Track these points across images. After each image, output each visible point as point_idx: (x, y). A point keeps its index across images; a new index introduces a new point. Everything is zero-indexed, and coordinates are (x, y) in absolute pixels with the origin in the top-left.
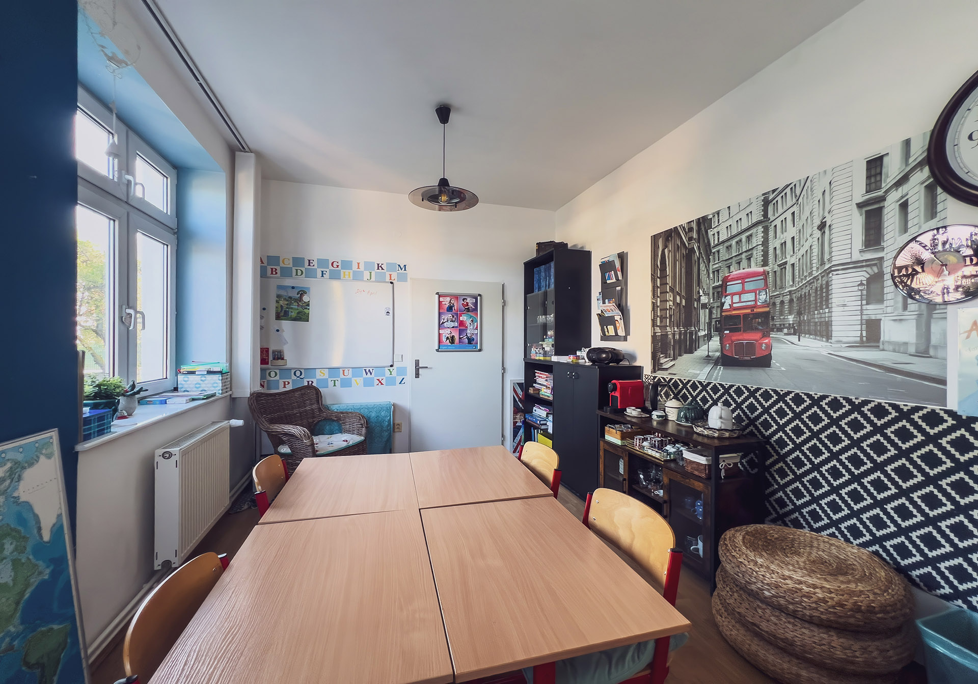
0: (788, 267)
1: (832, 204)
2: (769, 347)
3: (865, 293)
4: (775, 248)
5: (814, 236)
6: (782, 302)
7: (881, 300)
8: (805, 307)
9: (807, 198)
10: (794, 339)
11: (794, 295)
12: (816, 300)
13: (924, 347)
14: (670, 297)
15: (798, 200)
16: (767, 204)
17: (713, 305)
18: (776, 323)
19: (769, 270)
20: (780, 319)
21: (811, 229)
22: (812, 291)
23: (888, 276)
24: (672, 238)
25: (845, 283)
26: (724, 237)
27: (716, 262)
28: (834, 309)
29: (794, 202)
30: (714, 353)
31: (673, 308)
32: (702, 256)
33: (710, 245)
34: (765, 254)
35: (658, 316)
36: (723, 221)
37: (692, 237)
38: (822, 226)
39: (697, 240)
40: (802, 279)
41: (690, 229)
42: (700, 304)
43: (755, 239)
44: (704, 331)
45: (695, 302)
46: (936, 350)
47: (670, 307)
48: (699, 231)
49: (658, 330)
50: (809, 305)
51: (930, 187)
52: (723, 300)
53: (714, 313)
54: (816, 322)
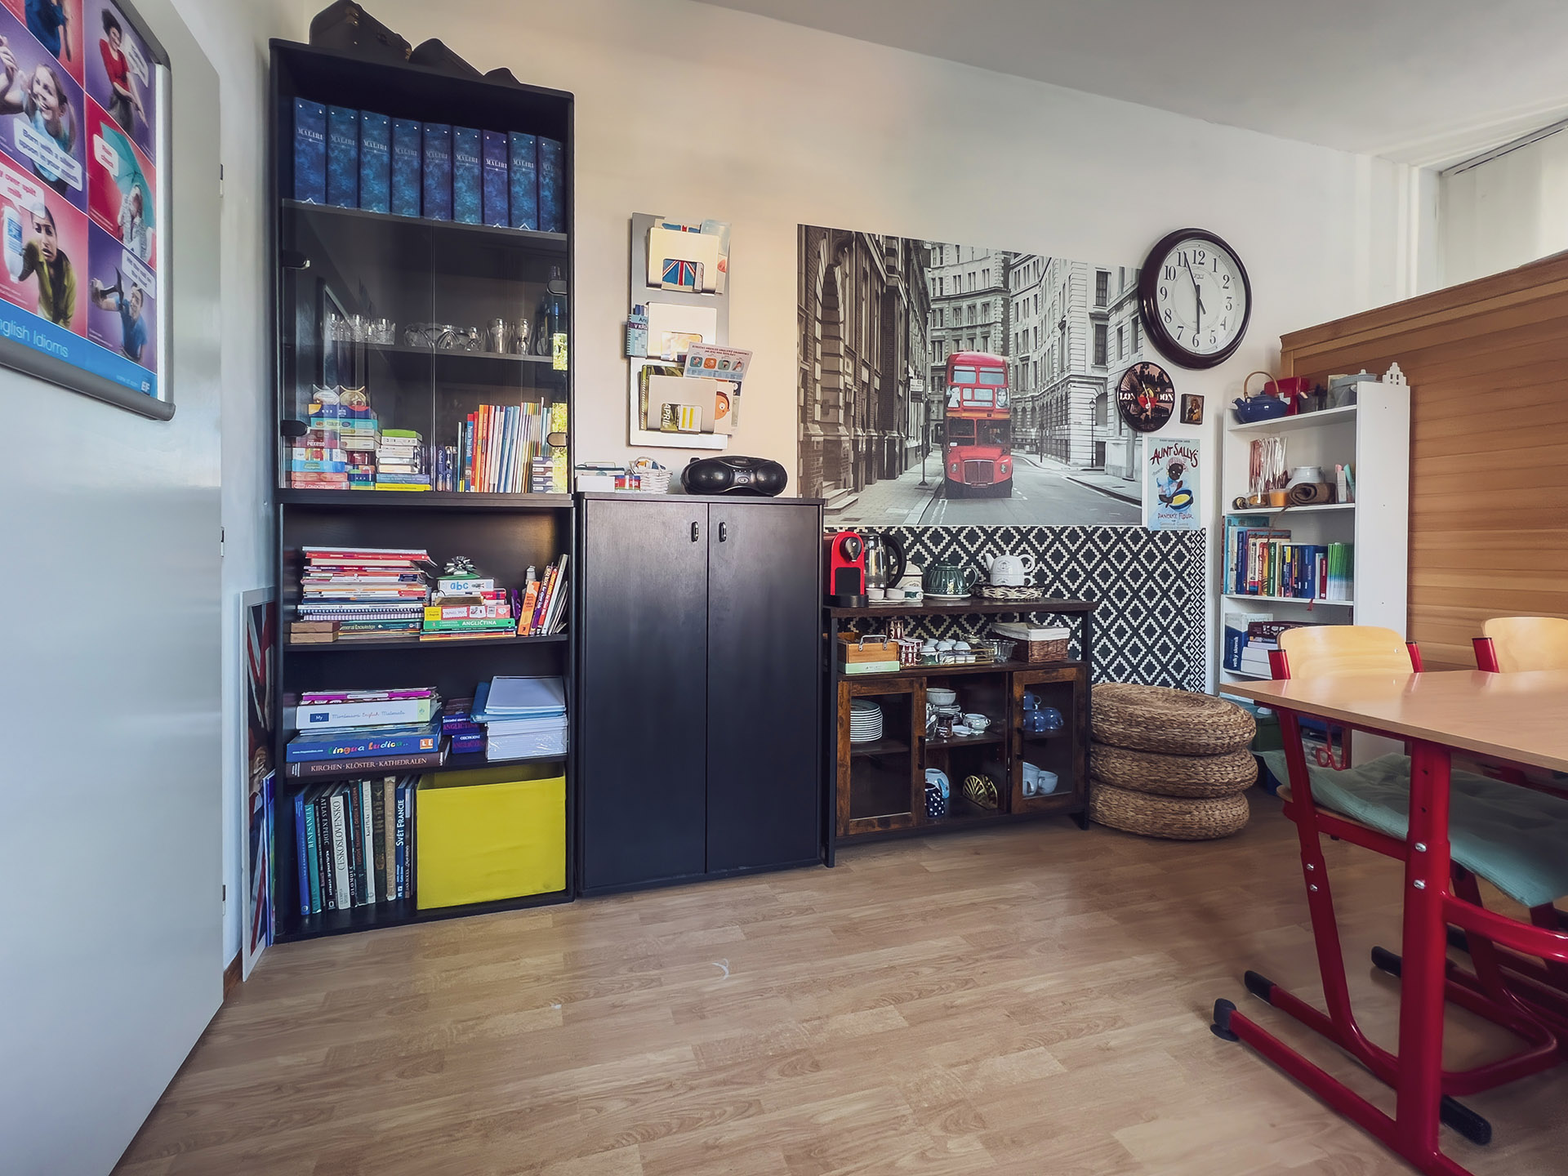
0: (1030, 363)
1: (1072, 303)
2: (1009, 470)
3: (1094, 411)
4: (1017, 334)
5: (1055, 334)
6: (1024, 410)
7: (1105, 423)
8: (1047, 420)
9: (1049, 284)
10: (1036, 458)
11: (1037, 402)
12: (1057, 413)
13: (1130, 472)
14: (848, 366)
15: (1040, 281)
16: (1007, 268)
17: (931, 398)
18: (1018, 437)
19: (1010, 362)
20: (1022, 431)
21: (1053, 324)
22: (1054, 402)
23: (1111, 399)
24: (850, 250)
25: (1080, 399)
26: (949, 290)
27: (936, 327)
28: (1072, 427)
29: (1037, 281)
30: (934, 478)
31: (854, 390)
32: (913, 308)
33: (927, 294)
34: (1006, 339)
35: (816, 401)
36: (948, 263)
37: (895, 267)
38: (1062, 325)
39: (903, 277)
40: (1044, 385)
41: (892, 252)
42: (909, 390)
43: (992, 313)
44: (917, 440)
45: (900, 386)
46: (1137, 474)
47: (848, 386)
48: (907, 262)
49: (816, 430)
50: (1051, 418)
51: (1135, 322)
52: (948, 393)
53: (933, 412)
54: (1058, 440)
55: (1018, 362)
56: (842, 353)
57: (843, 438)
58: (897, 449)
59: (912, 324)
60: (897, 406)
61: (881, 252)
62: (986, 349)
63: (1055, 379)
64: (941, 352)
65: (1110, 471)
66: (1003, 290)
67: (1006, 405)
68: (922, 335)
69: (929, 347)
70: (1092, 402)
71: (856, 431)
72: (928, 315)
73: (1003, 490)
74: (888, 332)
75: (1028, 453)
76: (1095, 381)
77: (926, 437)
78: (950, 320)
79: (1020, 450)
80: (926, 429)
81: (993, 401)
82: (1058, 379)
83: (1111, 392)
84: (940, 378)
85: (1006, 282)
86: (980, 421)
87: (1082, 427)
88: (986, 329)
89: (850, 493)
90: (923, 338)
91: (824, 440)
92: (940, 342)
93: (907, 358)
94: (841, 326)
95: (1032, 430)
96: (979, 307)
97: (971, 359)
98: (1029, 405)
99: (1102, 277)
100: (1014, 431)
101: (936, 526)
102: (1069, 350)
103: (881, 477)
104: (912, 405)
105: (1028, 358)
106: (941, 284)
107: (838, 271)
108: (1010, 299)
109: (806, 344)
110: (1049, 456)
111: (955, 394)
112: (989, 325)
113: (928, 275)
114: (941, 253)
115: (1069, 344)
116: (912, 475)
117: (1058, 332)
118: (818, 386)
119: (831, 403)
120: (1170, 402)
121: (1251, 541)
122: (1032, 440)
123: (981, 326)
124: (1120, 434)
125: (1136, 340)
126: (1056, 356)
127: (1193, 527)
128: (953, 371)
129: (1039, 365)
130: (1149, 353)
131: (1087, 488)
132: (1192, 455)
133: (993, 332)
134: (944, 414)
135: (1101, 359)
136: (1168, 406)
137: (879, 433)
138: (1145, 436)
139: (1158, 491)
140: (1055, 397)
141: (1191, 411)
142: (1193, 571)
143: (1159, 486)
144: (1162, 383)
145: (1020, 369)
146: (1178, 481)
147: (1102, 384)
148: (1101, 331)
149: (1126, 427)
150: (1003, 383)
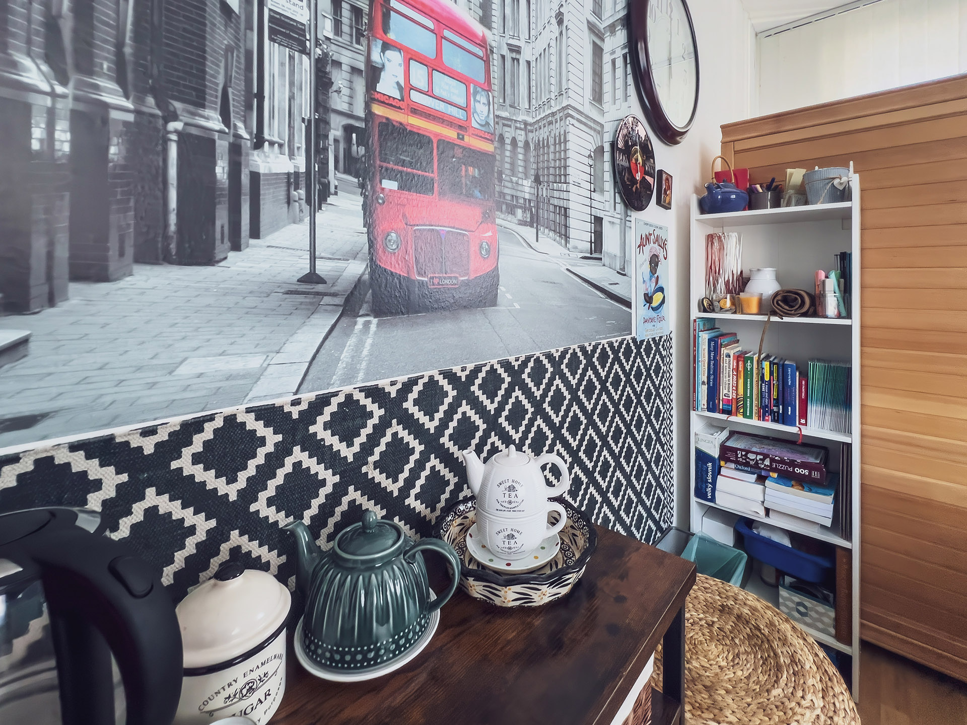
0: (522, 63)
2: (493, 252)
3: (593, 170)
8: (543, 170)
10: (529, 233)
11: (531, 135)
12: (555, 161)
13: (622, 262)
18: (506, 191)
19: (494, 44)
20: (511, 181)
22: (551, 141)
23: (606, 157)
25: (578, 147)
28: (572, 188)
30: (342, 264)
38: (560, 19)
40: (539, 106)
42: (261, 5)
44: (291, 155)
46: (626, 266)
50: (548, 168)
51: (625, 60)
52: (376, 56)
53: (338, 91)
54: (555, 206)
55: (505, 51)
63: (553, 103)
65: (606, 260)
67: (487, 124)
70: (589, 156)
73: (482, 293)
76: (591, 124)
77: (316, 148)
79: (510, 217)
80: (317, 131)
81: (466, 109)
82: (556, 105)
83: (607, 147)
84: (356, 11)
86: (446, 145)
87: (581, 192)
95: (525, 182)
98: (521, 137)
100: (500, 180)
101: (349, 389)
102: (567, 63)
105: (518, 50)
110: (545, 231)
115: (567, 55)
117: (555, 28)
120: (651, 174)
122: (525, 199)
124: (614, 208)
125: (626, 85)
126: (553, 65)
127: (665, 331)
129: (532, 69)
131: (585, 285)
132: (664, 246)
134: (367, 106)
135: (598, 96)
138: (634, 217)
139: (642, 289)
140: (552, 135)
141: (665, 192)
142: (665, 384)
143: (644, 282)
144: (648, 153)
145: (507, 64)
147: (598, 132)
149: (620, 200)
150: (481, 79)
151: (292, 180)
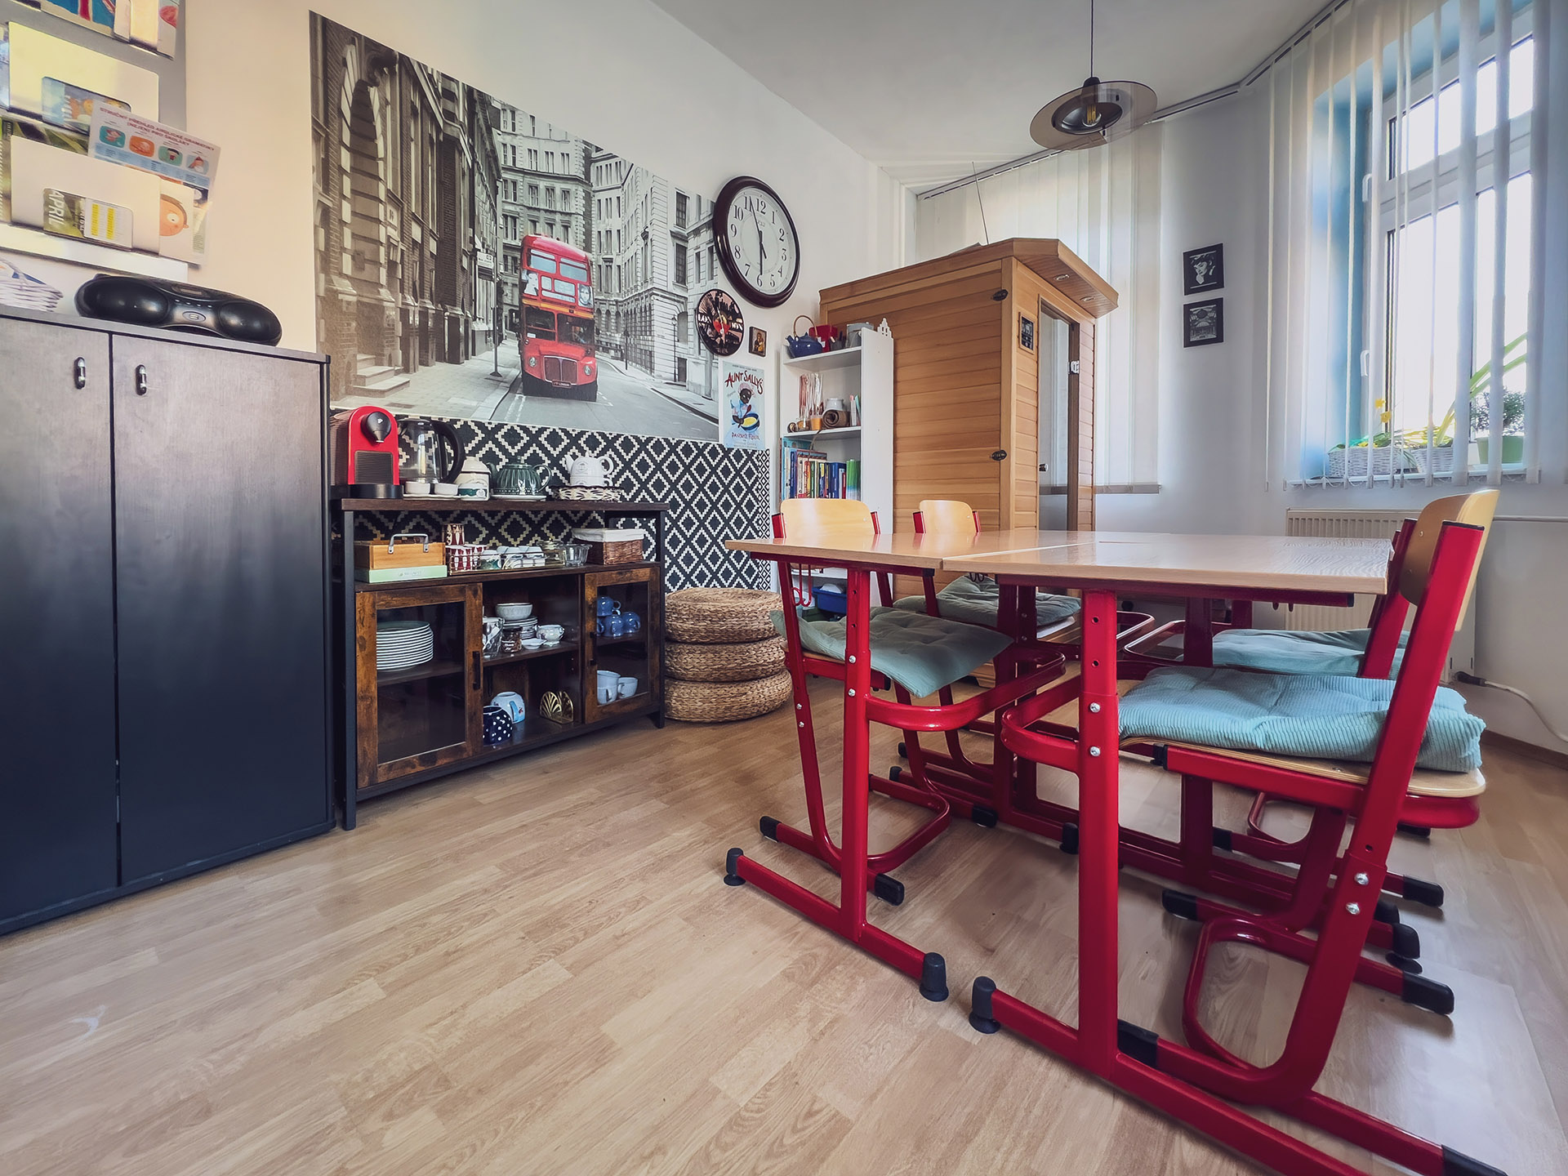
0: (614, 266)
1: (654, 216)
2: (594, 373)
3: (676, 328)
4: (599, 232)
5: (638, 242)
6: (608, 312)
7: (686, 341)
8: (631, 327)
9: (632, 190)
10: (621, 365)
11: (621, 308)
12: (641, 322)
13: (709, 391)
14: (392, 216)
15: (623, 184)
16: (588, 161)
17: (504, 278)
18: (602, 340)
19: (593, 260)
20: (606, 335)
21: (636, 232)
22: (638, 310)
23: (690, 318)
24: (392, 73)
25: (663, 313)
26: (523, 162)
27: (509, 200)
28: (655, 339)
29: (619, 183)
30: (509, 370)
31: (401, 246)
32: (479, 169)
33: (496, 159)
34: (588, 233)
35: (343, 249)
36: (521, 132)
37: (455, 114)
38: (645, 236)
39: (466, 130)
40: (628, 291)
41: (449, 95)
42: (475, 264)
43: (573, 202)
44: (487, 323)
45: (464, 256)
46: (714, 394)
47: (391, 240)
48: (471, 114)
49: (345, 287)
50: (635, 327)
51: (711, 249)
52: (524, 277)
53: (507, 295)
54: (641, 350)
55: (601, 262)
56: (382, 196)
57: (385, 304)
58: (462, 330)
59: (478, 189)
60: (461, 279)
61: (436, 90)
62: (567, 239)
63: (639, 288)
64: (515, 230)
65: (691, 388)
66: (585, 181)
67: (589, 304)
68: (491, 204)
69: (501, 221)
70: (674, 319)
71: (404, 298)
72: (498, 184)
73: (587, 393)
74: (447, 188)
75: (613, 358)
76: (676, 298)
77: (497, 320)
78: (525, 198)
79: (605, 354)
80: (498, 313)
81: (575, 297)
82: (642, 289)
83: (691, 312)
84: (515, 259)
85: (587, 173)
86: (561, 316)
87: (665, 341)
88: (566, 218)
89: (397, 373)
90: (493, 207)
91: (358, 301)
92: (514, 219)
93: (472, 225)
94: (381, 163)
95: (616, 335)
96: (558, 192)
97: (551, 247)
98: (613, 309)
99: (682, 199)
100: (598, 333)
101: (512, 424)
102: (652, 262)
103: (441, 358)
104: (480, 283)
105: (611, 260)
106: (514, 152)
107: (374, 92)
108: (592, 193)
109: (327, 172)
110: (634, 364)
111: (532, 283)
112: (570, 214)
113: (498, 139)
114: (513, 118)
115: (652, 257)
116: (482, 361)
117: (641, 242)
118: (347, 232)
119: (368, 256)
120: (739, 330)
121: (799, 459)
122: (617, 345)
123: (562, 213)
124: (700, 353)
125: (712, 268)
126: (639, 265)
127: (760, 448)
128: (529, 255)
129: (622, 270)
130: (722, 282)
131: (670, 401)
132: (758, 383)
133: (574, 223)
134: (520, 300)
135: (681, 278)
136: (738, 335)
137: (437, 306)
138: (721, 360)
139: (731, 412)
140: (639, 306)
141: (757, 343)
142: (760, 487)
143: (733, 407)
144: (734, 314)
145: (604, 269)
146: (748, 404)
147: (683, 303)
148: (681, 251)
149: (705, 348)
150: (585, 280)
151: (488, 333)
